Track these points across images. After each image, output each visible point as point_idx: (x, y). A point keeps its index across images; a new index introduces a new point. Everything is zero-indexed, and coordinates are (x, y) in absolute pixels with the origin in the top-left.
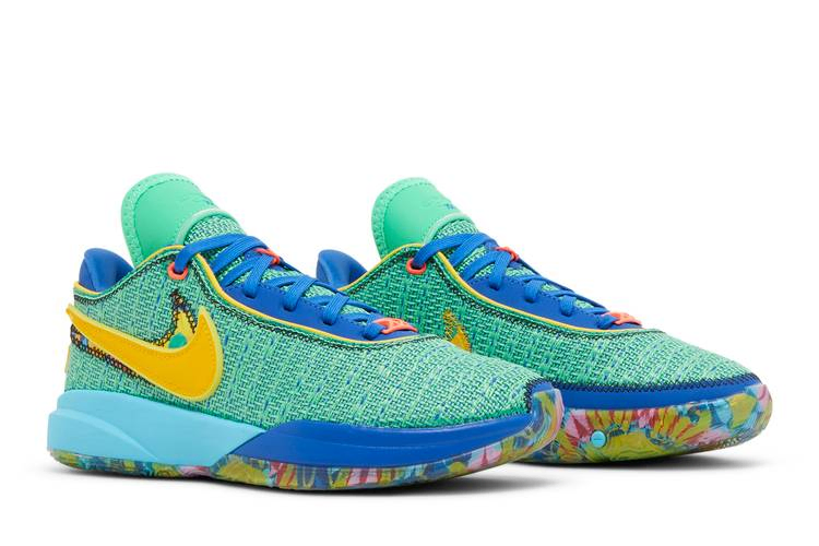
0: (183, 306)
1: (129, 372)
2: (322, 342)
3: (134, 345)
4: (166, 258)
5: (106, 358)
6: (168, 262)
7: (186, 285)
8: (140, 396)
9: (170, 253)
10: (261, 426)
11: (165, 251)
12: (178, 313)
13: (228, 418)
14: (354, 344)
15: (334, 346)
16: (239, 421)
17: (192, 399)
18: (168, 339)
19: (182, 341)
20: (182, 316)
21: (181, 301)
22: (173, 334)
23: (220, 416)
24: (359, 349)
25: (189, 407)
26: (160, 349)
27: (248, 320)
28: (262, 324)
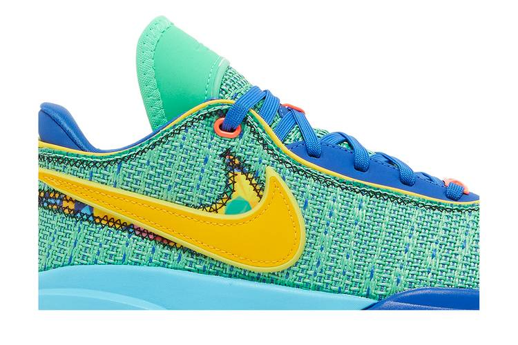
0: (241, 167)
1: (165, 242)
2: (417, 204)
3: (174, 212)
4: (211, 113)
5: (128, 228)
6: (214, 119)
7: (241, 144)
8: (184, 269)
9: (217, 108)
10: (368, 296)
11: (210, 106)
12: (235, 175)
13: (318, 288)
14: (440, 204)
15: (431, 207)
16: (334, 292)
17: (264, 270)
18: (224, 204)
19: (243, 206)
20: (240, 177)
21: (237, 161)
22: (229, 198)
23: (307, 286)
24: (459, 211)
25: (259, 278)
26: (213, 215)
27: (328, 182)
28: (344, 186)
